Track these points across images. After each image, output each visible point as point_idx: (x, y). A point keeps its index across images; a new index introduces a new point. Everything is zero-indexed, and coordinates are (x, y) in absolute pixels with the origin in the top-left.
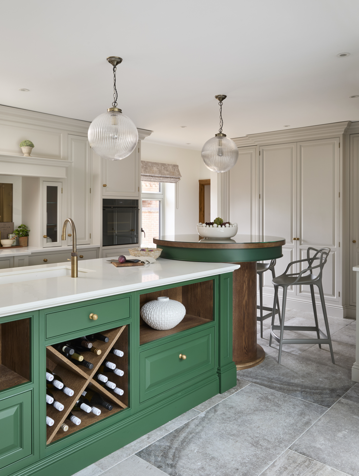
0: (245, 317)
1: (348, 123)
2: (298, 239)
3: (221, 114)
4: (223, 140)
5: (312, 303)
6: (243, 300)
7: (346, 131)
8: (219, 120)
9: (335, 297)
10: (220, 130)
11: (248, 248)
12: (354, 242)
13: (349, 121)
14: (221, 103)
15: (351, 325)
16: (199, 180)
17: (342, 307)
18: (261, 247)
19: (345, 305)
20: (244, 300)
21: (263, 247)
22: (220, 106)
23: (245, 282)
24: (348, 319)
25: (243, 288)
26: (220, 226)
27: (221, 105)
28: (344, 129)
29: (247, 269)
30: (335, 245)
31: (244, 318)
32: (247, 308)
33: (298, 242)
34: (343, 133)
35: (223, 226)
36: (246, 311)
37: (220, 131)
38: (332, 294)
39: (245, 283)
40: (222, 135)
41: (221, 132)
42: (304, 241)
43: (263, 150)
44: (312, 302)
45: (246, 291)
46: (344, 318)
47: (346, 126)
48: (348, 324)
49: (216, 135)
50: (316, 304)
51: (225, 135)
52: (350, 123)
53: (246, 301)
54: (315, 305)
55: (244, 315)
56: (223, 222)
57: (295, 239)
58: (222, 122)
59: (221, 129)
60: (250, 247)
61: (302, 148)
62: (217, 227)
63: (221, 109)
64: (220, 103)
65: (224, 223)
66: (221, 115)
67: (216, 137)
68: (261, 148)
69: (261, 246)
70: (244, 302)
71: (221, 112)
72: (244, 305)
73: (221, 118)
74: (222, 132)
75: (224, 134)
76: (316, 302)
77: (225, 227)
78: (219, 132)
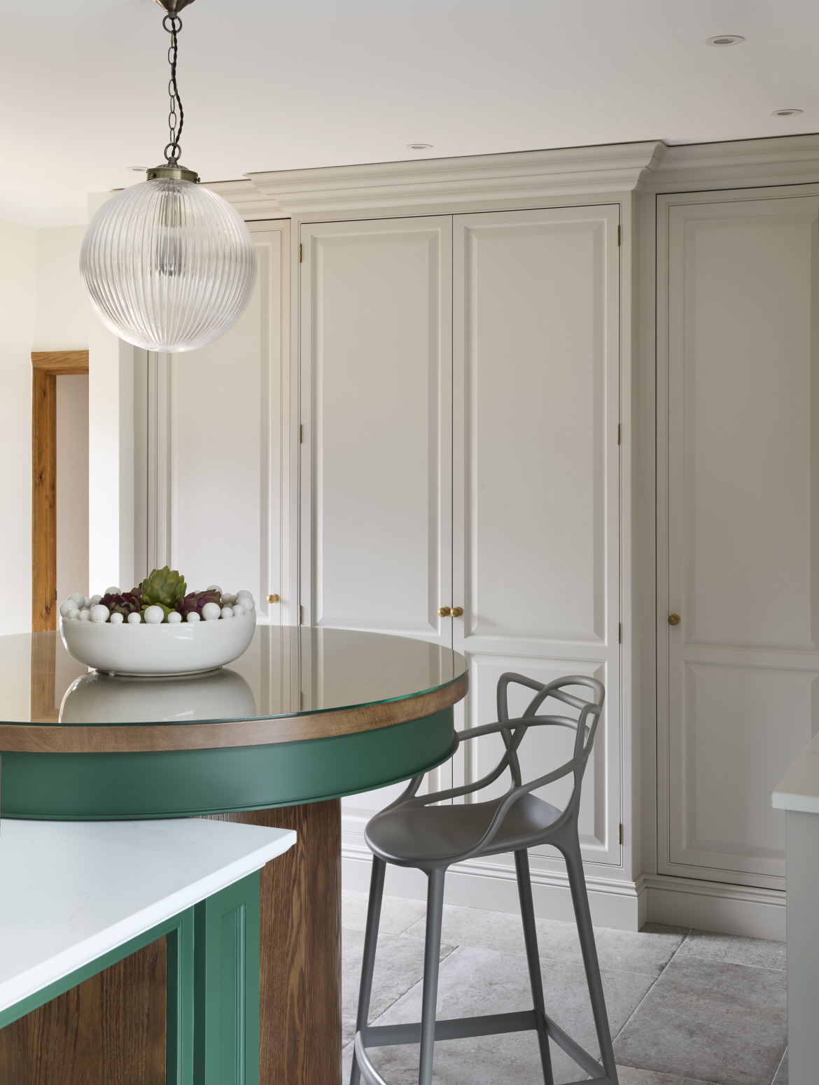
0: (296, 1050)
1: (657, 149)
2: (459, 612)
3: (174, 73)
4: (186, 197)
5: (515, 876)
6: (289, 972)
7: (646, 178)
8: (166, 101)
9: (606, 847)
10: (171, 148)
11: (326, 735)
12: (674, 620)
13: (660, 141)
14: (176, 21)
15: (674, 966)
16: (32, 353)
17: (633, 885)
18: (385, 724)
19: (643, 872)
20: (293, 972)
21: (392, 722)
22: (170, 35)
23: (296, 881)
24: (655, 936)
25: (289, 912)
26: (175, 616)
27: (174, 32)
28: (637, 172)
29: (306, 816)
30: (601, 636)
31: (293, 1060)
32: (304, 1004)
33: (459, 623)
34: (633, 186)
35: (193, 616)
36: (301, 1021)
37: (169, 155)
38: (592, 833)
39: (296, 890)
40: (177, 175)
41: (173, 161)
42: (480, 619)
43: (314, 240)
44: (515, 870)
45: (300, 923)
46: (640, 930)
47: (646, 162)
48: (663, 962)
49: (153, 174)
50: (532, 879)
51: (192, 177)
52: (664, 149)
53: (302, 974)
54: (529, 882)
55: (295, 1042)
56: (187, 593)
57: (445, 612)
58: (178, 111)
59: (175, 145)
60: (335, 730)
61: (475, 241)
62: (165, 621)
63: (176, 49)
64: (169, 22)
65: (192, 595)
66: (174, 80)
67: (153, 182)
68: (308, 231)
69: (381, 721)
70: (294, 979)
71: (174, 65)
72: (292, 994)
73: (173, 93)
74: (179, 163)
75: (191, 169)
76: (532, 870)
77: (202, 619)
78: (166, 162)
